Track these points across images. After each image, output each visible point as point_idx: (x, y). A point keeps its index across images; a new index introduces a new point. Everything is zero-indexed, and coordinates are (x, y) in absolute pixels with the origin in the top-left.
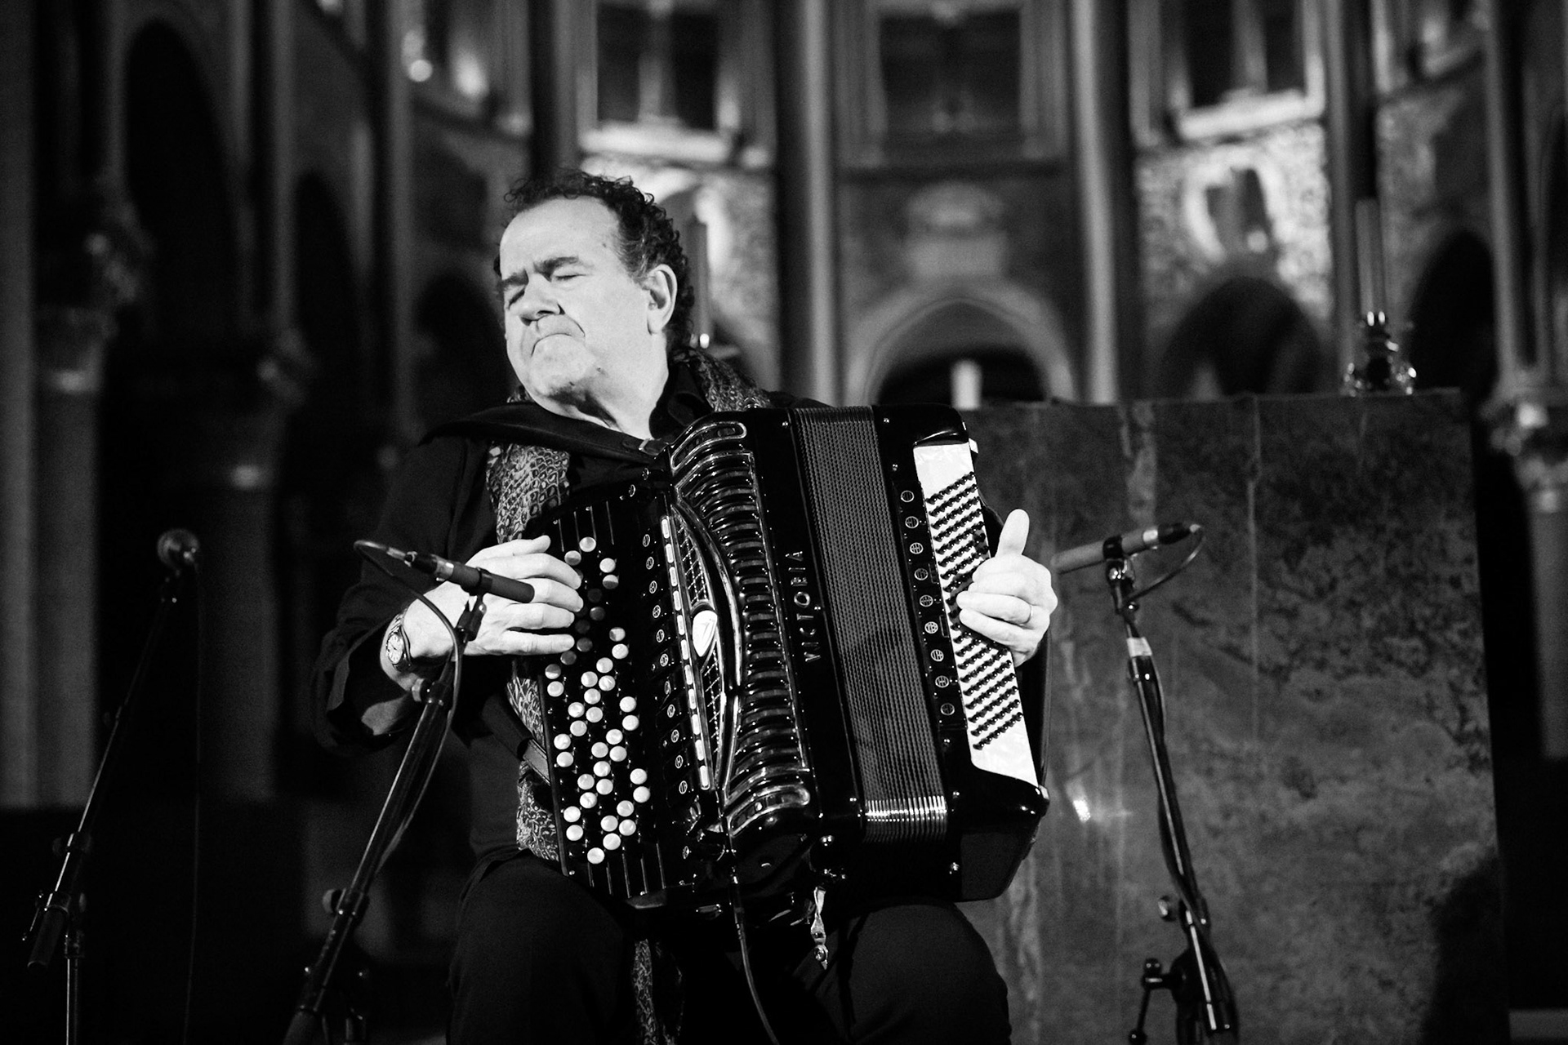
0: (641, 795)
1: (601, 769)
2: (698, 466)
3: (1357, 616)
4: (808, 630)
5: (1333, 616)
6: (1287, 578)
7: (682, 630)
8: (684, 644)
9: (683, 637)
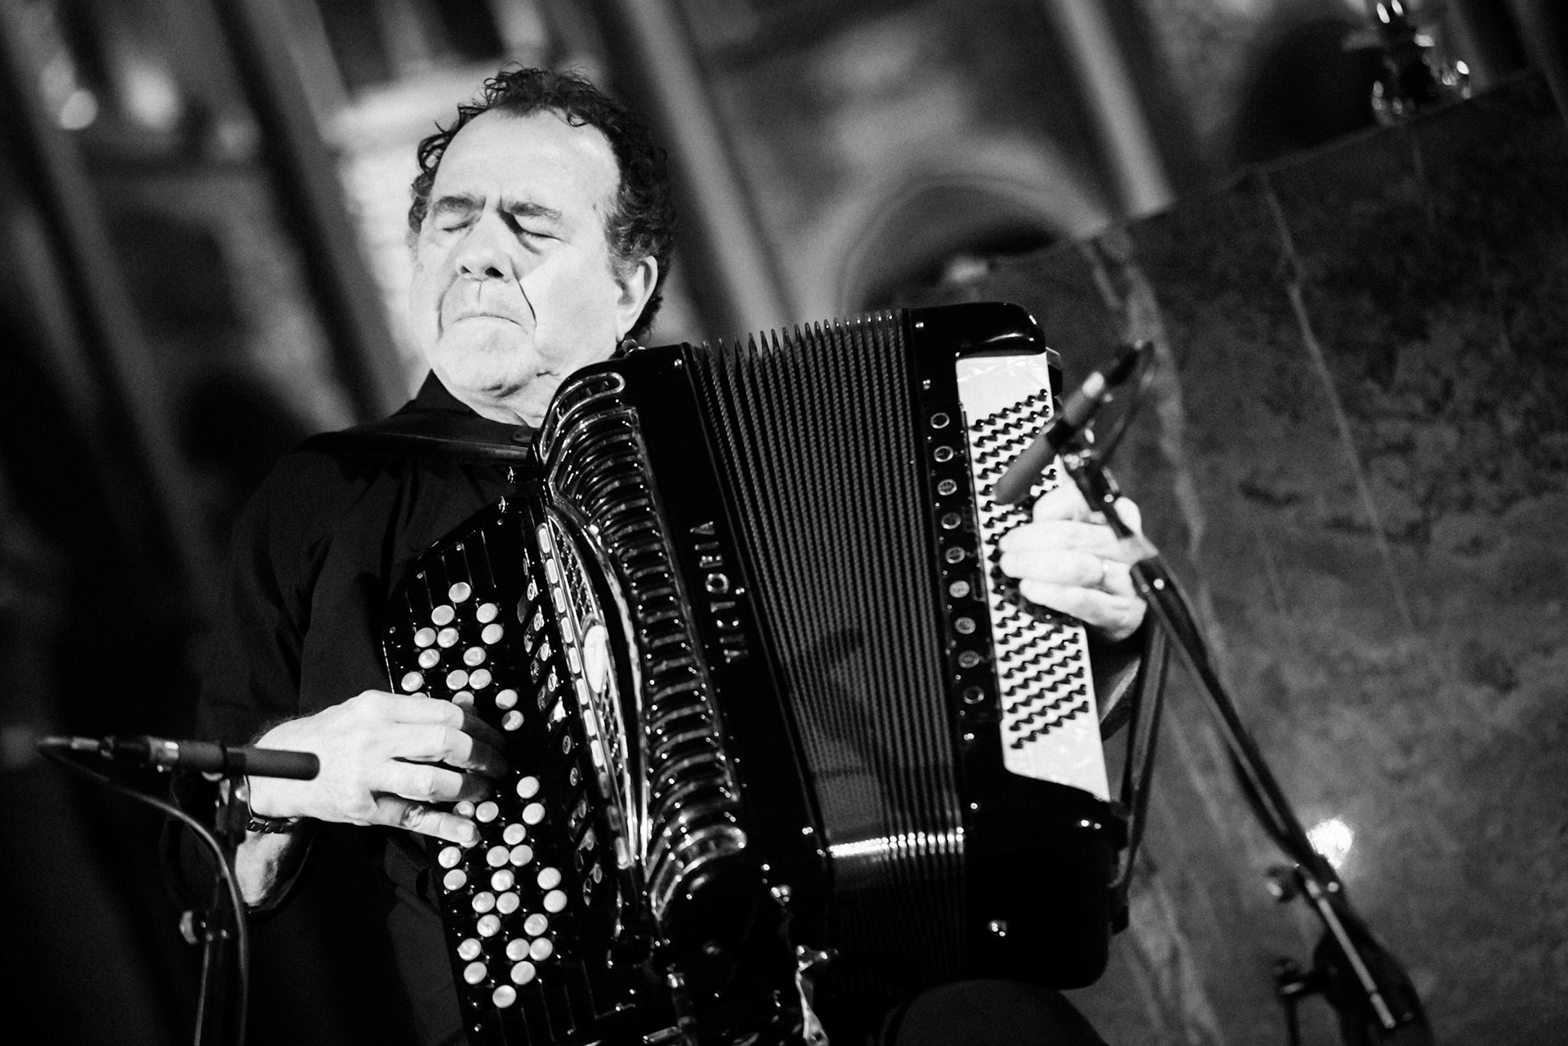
0: (555, 902)
1: (502, 880)
2: (567, 441)
3: (1495, 423)
4: (727, 622)
5: (1462, 431)
6: (1384, 401)
7: (575, 668)
8: (580, 684)
9: (579, 676)
